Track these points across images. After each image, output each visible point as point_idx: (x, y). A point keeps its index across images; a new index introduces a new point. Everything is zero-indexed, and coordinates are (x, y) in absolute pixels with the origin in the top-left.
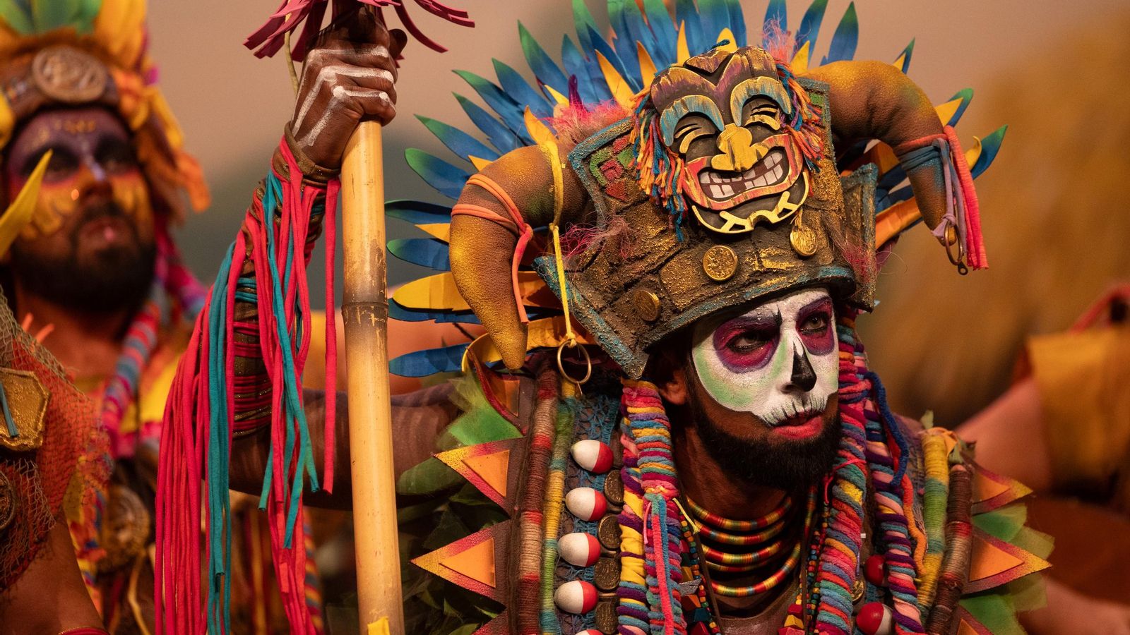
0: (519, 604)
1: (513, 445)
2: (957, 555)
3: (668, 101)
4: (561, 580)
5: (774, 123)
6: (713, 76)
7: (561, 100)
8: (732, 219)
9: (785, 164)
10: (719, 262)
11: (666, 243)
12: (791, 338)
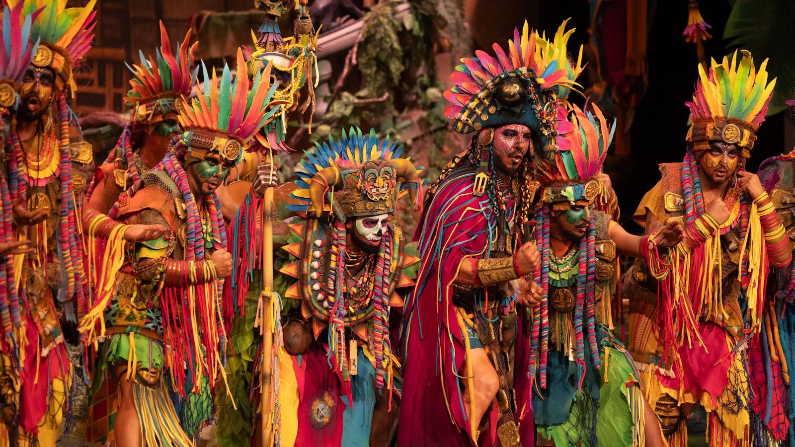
0: (303, 279)
1: (301, 243)
2: (401, 261)
3: (368, 169)
4: (311, 272)
5: (388, 177)
6: (378, 165)
7: (338, 156)
8: (375, 197)
9: (388, 186)
10: (369, 206)
11: (358, 198)
12: (379, 224)
